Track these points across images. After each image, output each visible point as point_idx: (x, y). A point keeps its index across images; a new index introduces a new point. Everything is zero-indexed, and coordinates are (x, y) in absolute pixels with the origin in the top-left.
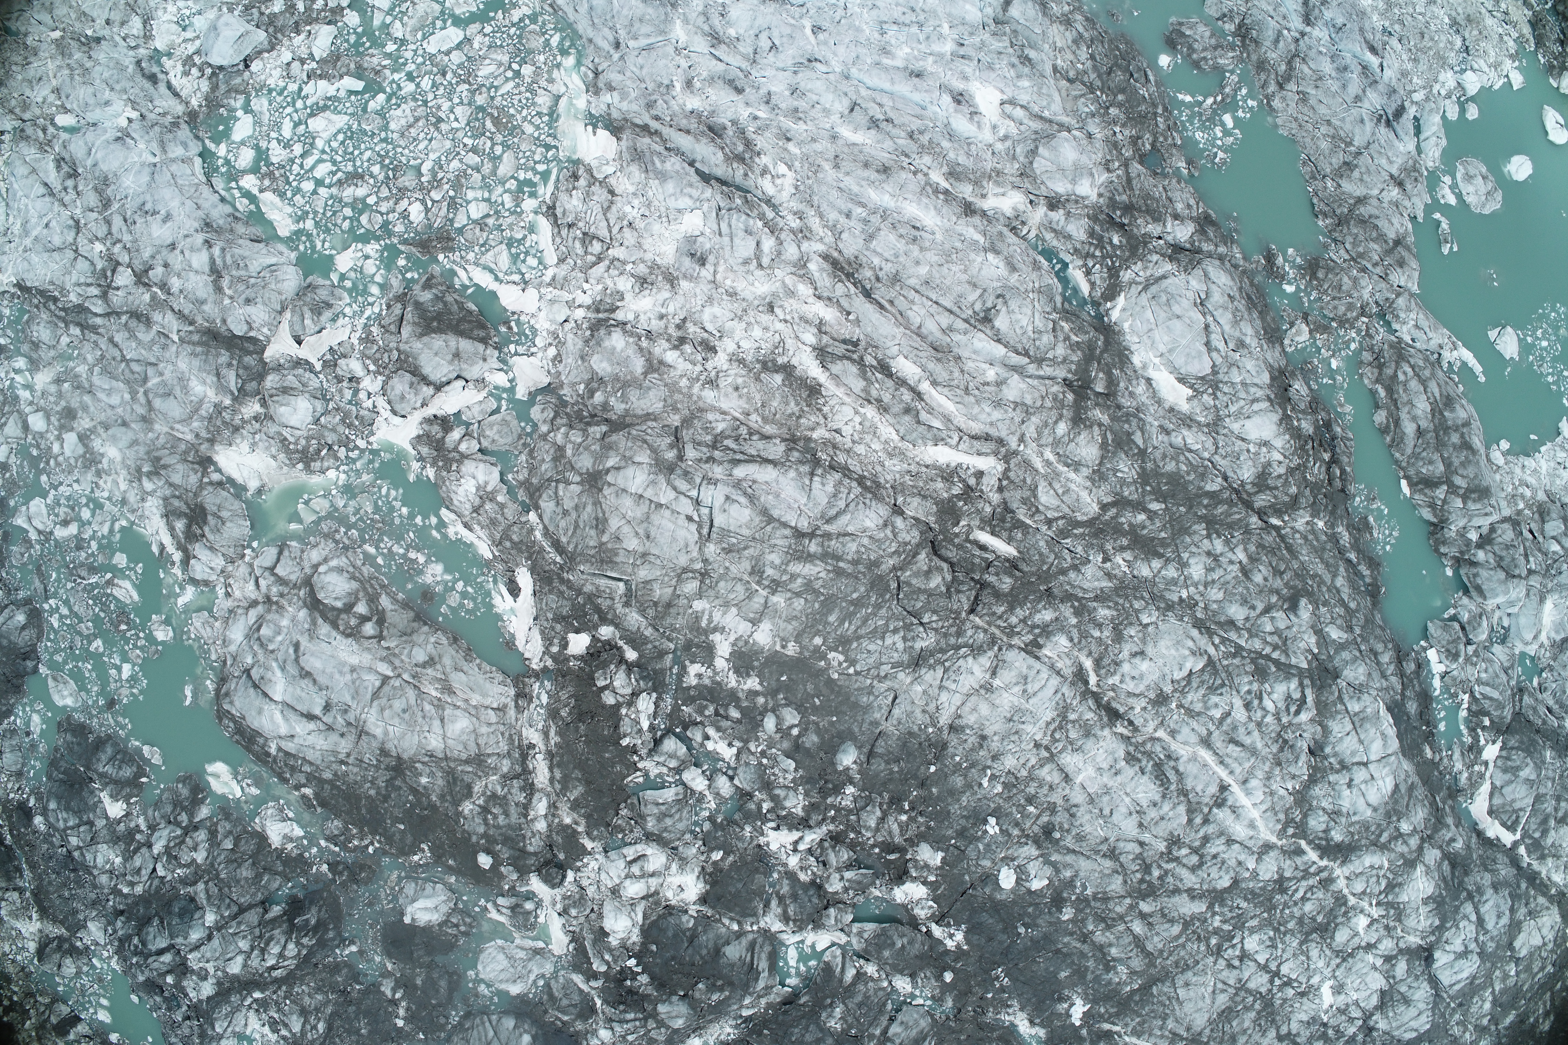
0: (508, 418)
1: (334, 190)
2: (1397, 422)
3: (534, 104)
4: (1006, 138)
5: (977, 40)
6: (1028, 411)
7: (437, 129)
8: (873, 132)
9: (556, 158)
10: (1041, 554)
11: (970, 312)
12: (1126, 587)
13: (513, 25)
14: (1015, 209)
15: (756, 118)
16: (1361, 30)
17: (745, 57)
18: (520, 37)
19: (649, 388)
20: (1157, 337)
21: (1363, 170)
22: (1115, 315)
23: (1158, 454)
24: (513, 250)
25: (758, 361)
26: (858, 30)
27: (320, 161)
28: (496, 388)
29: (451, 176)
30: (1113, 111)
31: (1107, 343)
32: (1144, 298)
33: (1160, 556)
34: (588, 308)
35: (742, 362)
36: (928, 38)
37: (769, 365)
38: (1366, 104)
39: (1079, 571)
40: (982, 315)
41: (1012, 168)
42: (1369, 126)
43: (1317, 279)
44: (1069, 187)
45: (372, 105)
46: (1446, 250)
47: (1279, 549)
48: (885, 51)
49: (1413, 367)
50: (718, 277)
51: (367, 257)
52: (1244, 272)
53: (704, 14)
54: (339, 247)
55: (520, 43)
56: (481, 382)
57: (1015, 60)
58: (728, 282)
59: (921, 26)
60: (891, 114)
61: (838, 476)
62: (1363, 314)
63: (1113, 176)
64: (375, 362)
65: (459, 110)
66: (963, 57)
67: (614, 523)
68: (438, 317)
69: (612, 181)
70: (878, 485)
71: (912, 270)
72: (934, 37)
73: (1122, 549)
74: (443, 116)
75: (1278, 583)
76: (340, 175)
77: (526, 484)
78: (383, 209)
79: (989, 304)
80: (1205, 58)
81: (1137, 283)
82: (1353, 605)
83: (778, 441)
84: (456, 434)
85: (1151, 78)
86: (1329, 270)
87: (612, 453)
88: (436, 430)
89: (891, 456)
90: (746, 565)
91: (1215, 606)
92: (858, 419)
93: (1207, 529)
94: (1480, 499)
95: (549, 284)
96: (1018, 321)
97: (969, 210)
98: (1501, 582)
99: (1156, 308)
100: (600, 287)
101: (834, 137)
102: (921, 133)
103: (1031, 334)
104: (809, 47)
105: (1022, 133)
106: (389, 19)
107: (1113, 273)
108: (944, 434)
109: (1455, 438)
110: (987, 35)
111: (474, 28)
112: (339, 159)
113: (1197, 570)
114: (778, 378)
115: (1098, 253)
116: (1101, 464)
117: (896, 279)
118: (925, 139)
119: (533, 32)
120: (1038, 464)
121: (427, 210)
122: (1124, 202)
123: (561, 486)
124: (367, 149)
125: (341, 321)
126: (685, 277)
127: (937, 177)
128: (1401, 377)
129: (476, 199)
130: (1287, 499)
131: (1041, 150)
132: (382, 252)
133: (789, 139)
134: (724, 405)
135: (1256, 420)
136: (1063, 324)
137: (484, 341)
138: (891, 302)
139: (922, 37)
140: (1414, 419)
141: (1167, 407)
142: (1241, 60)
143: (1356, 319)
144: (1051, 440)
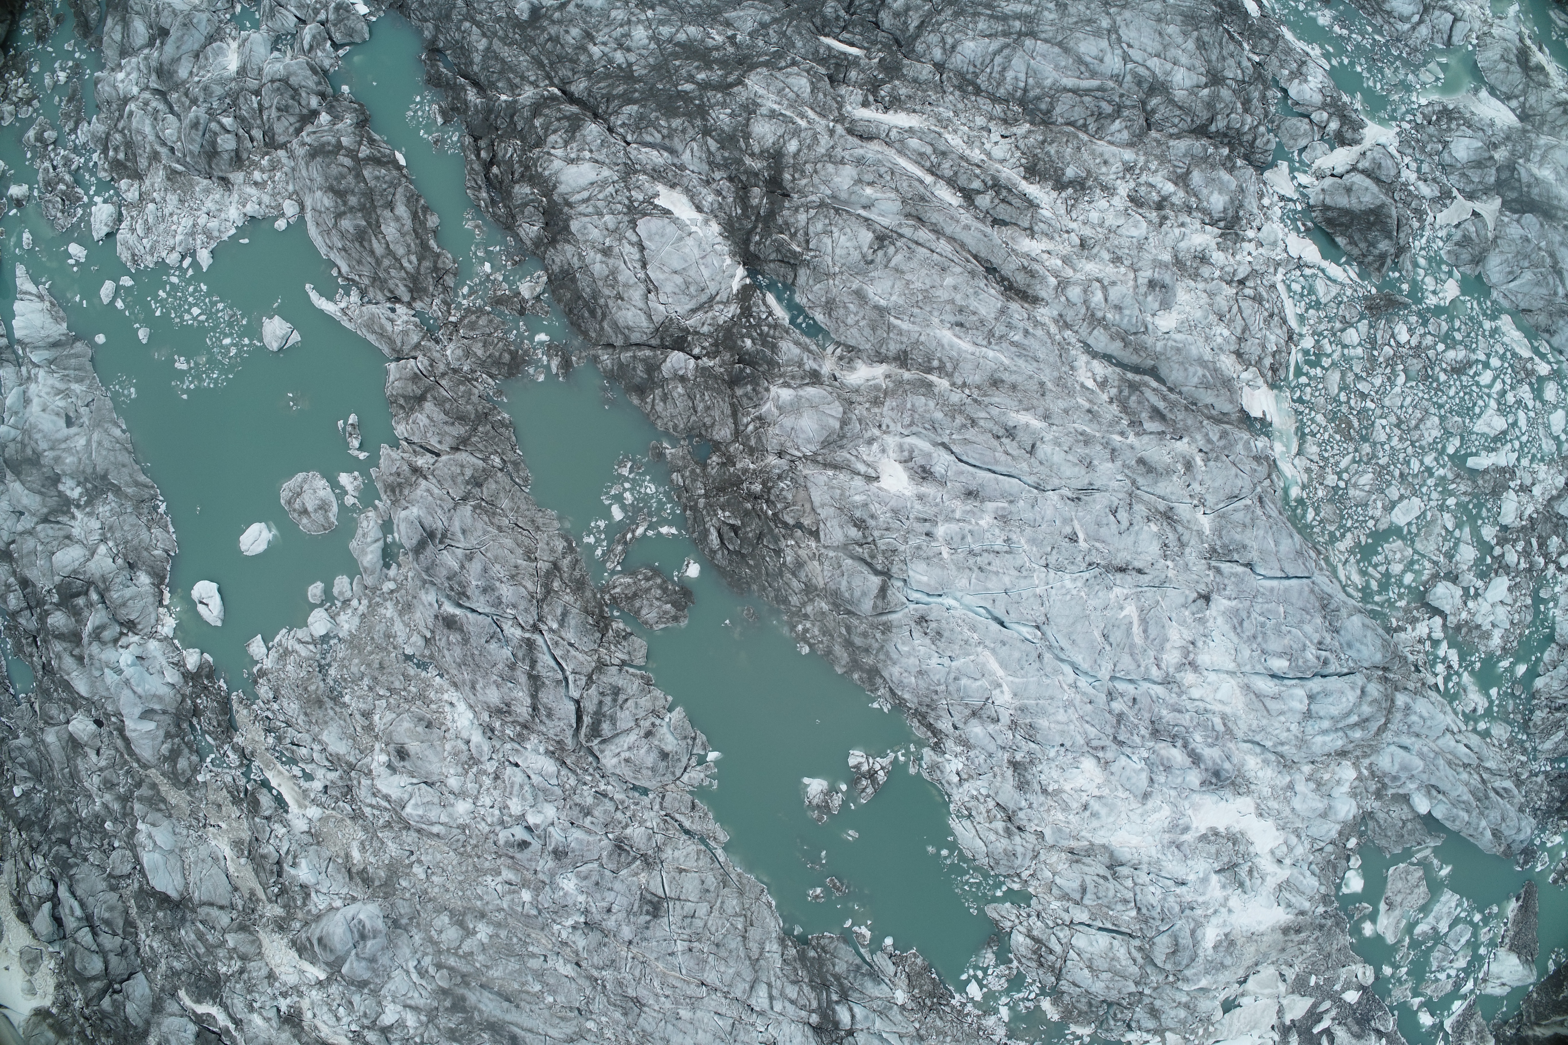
0: (1291, 142)
1: (1473, 357)
2: (415, 216)
3: (1320, 445)
4: (870, 441)
5: (914, 541)
6: (829, 157)
7: (1398, 418)
8: (1011, 424)
9: (1292, 390)
10: (800, 34)
11: (898, 244)
12: (709, 15)
13: (1349, 529)
14: (853, 369)
15: (1122, 434)
16: (466, 641)
17: (1141, 500)
18: (1342, 517)
19: (1185, 156)
20: (696, 251)
21: (460, 479)
22: (741, 271)
23: (691, 132)
24: (1314, 298)
25: (1090, 188)
26: (1032, 541)
27: (1490, 386)
28: (1305, 172)
29: (1379, 370)
30: (757, 487)
31: (747, 241)
32: (712, 289)
33: (679, 44)
34: (1243, 240)
35: (1104, 188)
36: (963, 538)
37: (1080, 185)
38: (459, 552)
39: (760, 23)
40: (886, 243)
41: (860, 410)
42: (456, 527)
43: (510, 352)
44: (801, 392)
45: (1457, 442)
46: (353, 418)
47: (552, 64)
48: (1003, 519)
49: (402, 267)
50: (1132, 276)
51: (1434, 292)
52: (595, 345)
53: (1182, 545)
54: (1459, 304)
55: (1341, 511)
56: (1320, 176)
57: (872, 523)
58: (1123, 270)
59: (971, 552)
60: (996, 443)
61: (1001, 92)
62: (455, 325)
63: (754, 412)
64: (1410, 193)
65: (1383, 438)
66: (925, 520)
67: (1191, 45)
68: (1370, 226)
69: (1239, 368)
70: (960, 88)
71: (960, 279)
72: (957, 539)
73: (717, 48)
74: (1396, 430)
75: (553, 30)
76: (1471, 373)
77: (1267, 88)
78: (1429, 337)
79: (880, 253)
80: (647, 579)
81: (721, 302)
82: (467, 24)
83: (1060, 120)
84: (1334, 125)
85: (714, 535)
86: (498, 363)
87: (1207, 99)
88: (1349, 135)
89: (949, 120)
90: (1072, 10)
91: (618, 4)
92: (987, 146)
93: (632, 71)
94: (323, 145)
95: (1279, 264)
96: (850, 240)
97: (902, 359)
98: (295, 74)
99: (698, 279)
100: (1238, 257)
101: (1046, 417)
102: (964, 426)
103: (835, 229)
104: (1081, 514)
105: (856, 447)
106: (1457, 533)
107: (746, 312)
108: (906, 135)
109: (353, 200)
110: (902, 548)
111: (1383, 526)
112: (1474, 388)
113: (640, 34)
114: (1070, 172)
115: (766, 329)
116: (748, 120)
117: (973, 274)
118: (960, 420)
119: (1332, 522)
120: (811, 114)
121: (1393, 336)
122: (740, 387)
123: (1240, 77)
124: (1453, 398)
125: (1442, 233)
126: (1167, 266)
127: (942, 383)
128: (413, 258)
129: (1354, 347)
130: (546, 111)
131: (837, 425)
132: (1423, 298)
133: (1089, 411)
134: (1113, 148)
135: (584, 182)
136: (798, 249)
137: (1326, 208)
138: (968, 261)
139: (969, 539)
140: (397, 219)
141: (678, 188)
142: (604, 590)
143: (463, 318)
144: (803, 135)
